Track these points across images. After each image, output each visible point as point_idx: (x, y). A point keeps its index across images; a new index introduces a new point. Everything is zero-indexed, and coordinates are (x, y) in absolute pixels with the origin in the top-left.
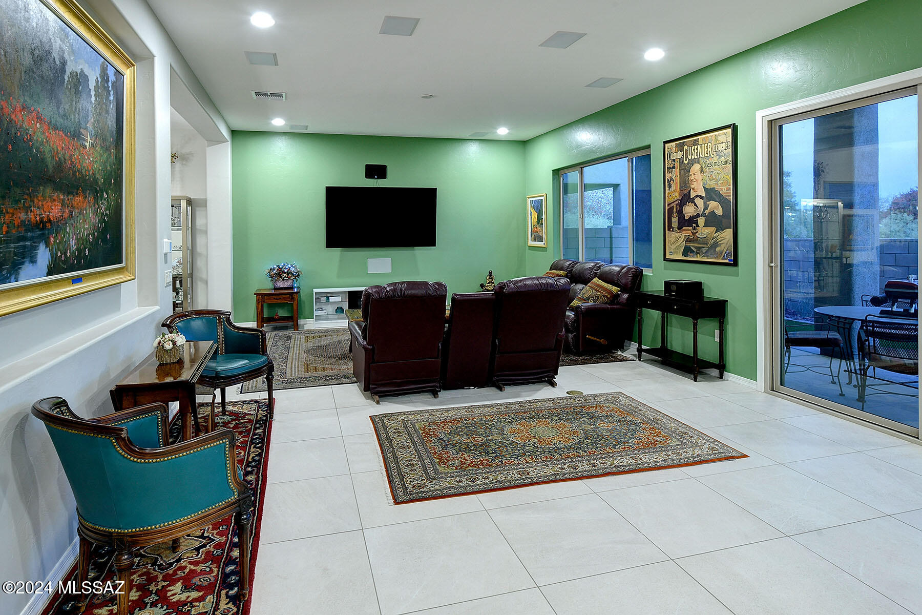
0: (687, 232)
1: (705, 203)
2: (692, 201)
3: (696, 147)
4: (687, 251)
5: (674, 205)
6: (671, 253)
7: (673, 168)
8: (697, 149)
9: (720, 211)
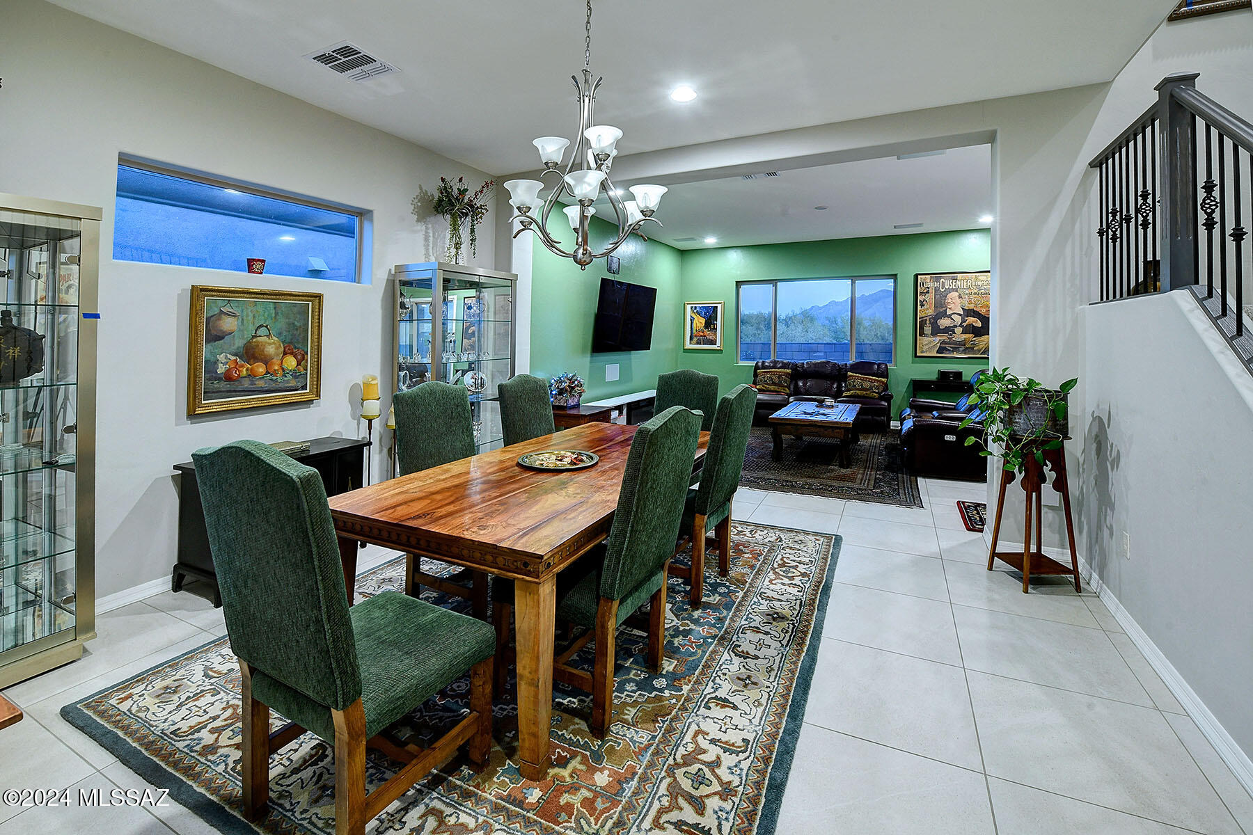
1: (963, 318)
2: (949, 316)
4: (941, 350)
5: (928, 318)
6: (922, 352)
7: (926, 293)
8: (955, 282)
9: (979, 324)
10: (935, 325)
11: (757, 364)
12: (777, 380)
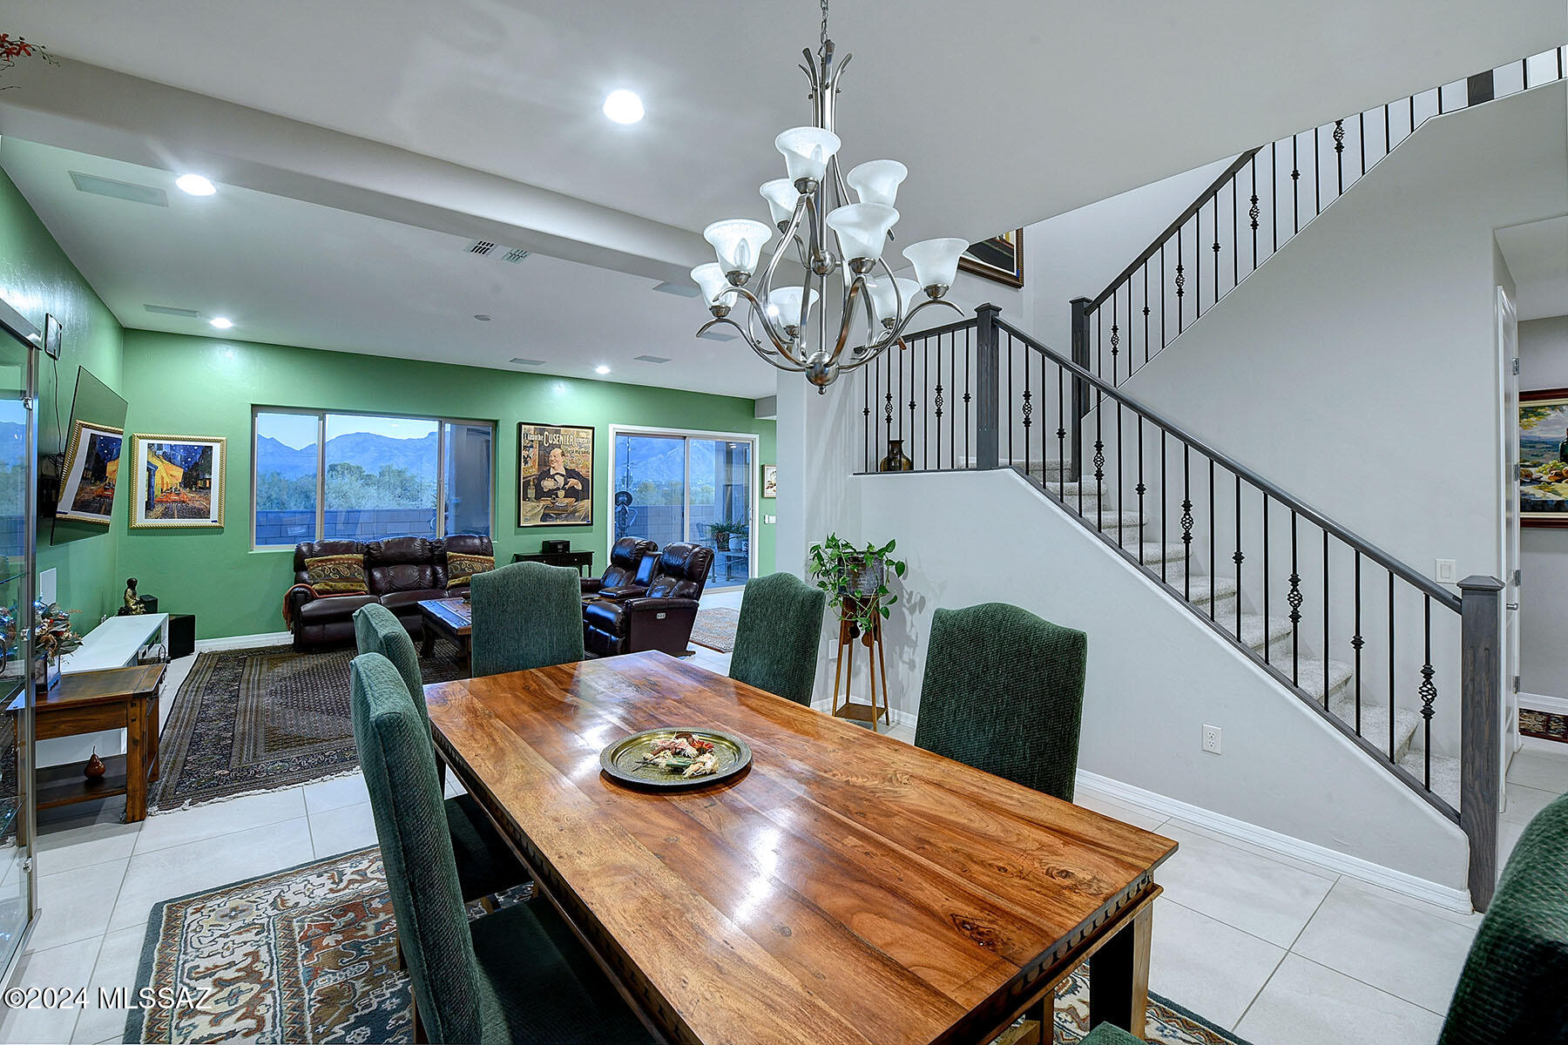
0: (546, 501)
1: (565, 480)
2: (553, 477)
4: (545, 517)
5: (531, 478)
6: (526, 520)
7: (530, 447)
9: (580, 487)
10: (538, 487)
11: (299, 549)
12: (346, 573)
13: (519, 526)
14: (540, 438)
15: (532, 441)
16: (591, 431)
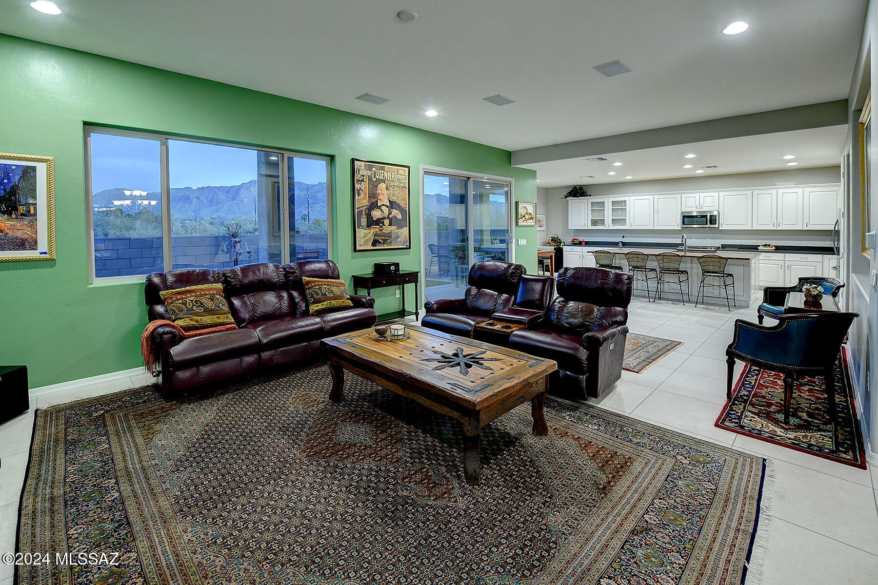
0: (375, 229)
1: (389, 210)
2: (379, 208)
3: (383, 172)
4: (374, 244)
5: (363, 209)
7: (362, 181)
8: (384, 173)
9: (400, 217)
10: (369, 216)
11: (149, 280)
12: (210, 305)
13: (355, 250)
14: (369, 173)
15: (363, 176)
16: (407, 169)
